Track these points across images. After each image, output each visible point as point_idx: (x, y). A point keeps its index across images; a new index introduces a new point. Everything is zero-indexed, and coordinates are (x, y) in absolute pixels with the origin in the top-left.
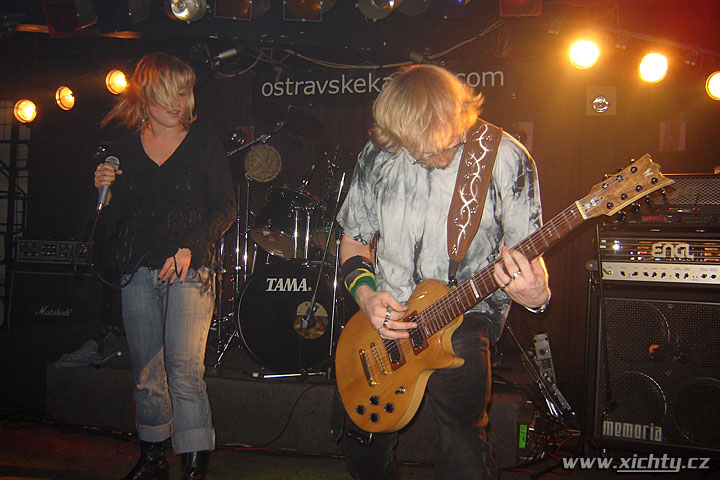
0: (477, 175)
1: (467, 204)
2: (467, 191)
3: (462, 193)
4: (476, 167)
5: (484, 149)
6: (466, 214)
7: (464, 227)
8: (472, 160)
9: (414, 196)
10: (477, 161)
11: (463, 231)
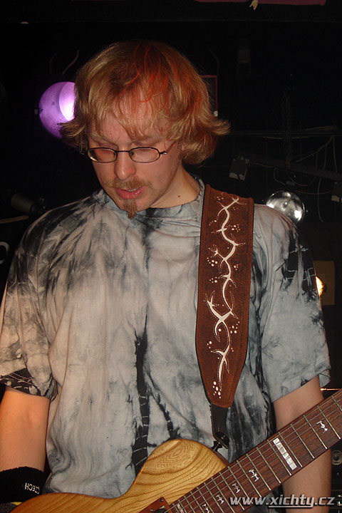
0: (228, 277)
1: (222, 319)
2: (218, 301)
3: (211, 305)
4: (225, 265)
5: (232, 242)
6: (223, 335)
7: (224, 354)
8: (218, 259)
9: (124, 270)
10: (225, 259)
11: (224, 359)
